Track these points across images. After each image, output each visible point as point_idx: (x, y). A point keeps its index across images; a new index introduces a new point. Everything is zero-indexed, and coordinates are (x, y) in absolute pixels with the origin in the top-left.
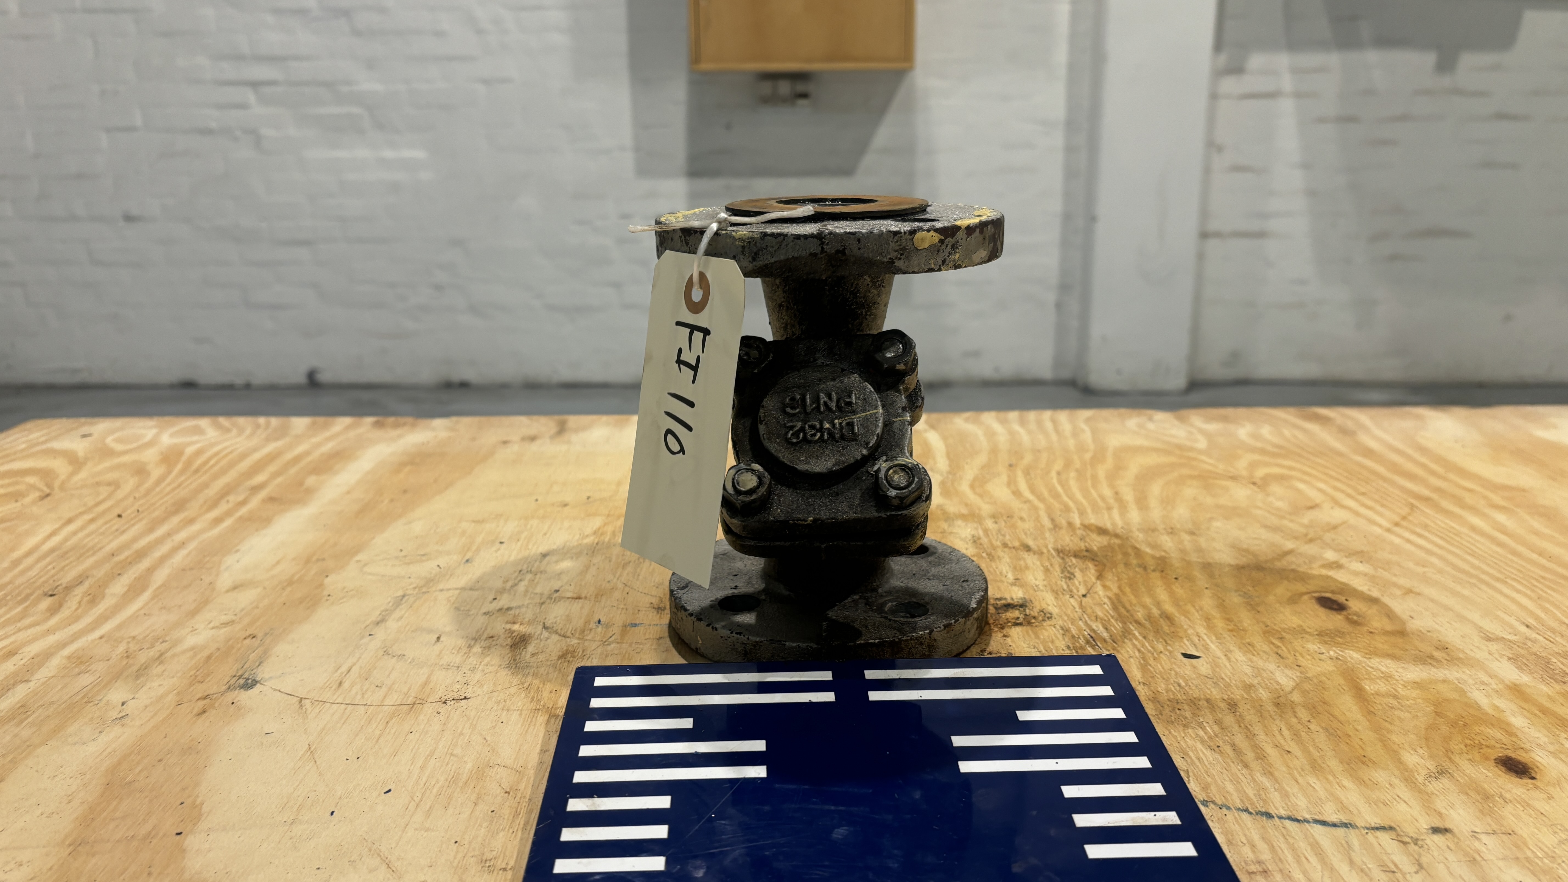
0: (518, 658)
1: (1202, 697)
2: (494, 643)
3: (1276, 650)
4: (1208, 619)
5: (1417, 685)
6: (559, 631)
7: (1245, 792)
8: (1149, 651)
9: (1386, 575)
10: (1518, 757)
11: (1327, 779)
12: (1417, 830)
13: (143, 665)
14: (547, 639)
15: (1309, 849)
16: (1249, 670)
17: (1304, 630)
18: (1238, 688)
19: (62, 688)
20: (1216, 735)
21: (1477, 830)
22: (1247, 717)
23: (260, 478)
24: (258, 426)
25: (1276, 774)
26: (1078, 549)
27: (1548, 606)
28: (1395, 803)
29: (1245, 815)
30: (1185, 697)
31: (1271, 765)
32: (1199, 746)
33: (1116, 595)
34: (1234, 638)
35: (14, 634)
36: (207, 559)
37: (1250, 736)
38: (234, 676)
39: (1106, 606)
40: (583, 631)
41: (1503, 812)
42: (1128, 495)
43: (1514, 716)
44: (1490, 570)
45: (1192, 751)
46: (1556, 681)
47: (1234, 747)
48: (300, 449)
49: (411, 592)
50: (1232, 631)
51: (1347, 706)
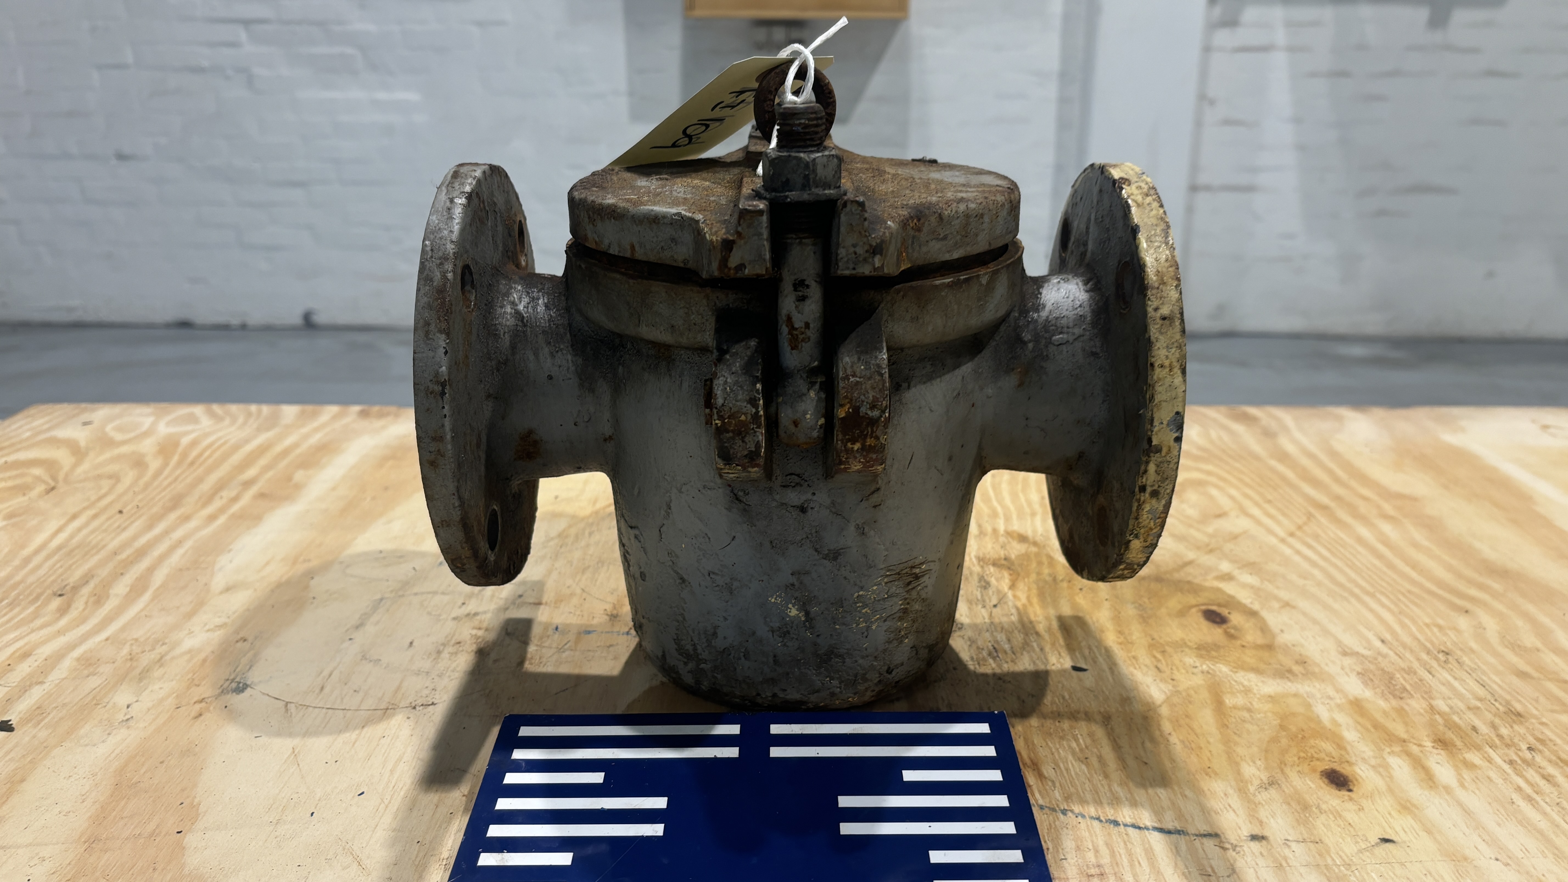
0: (481, 664)
1: (1081, 709)
2: (461, 649)
3: (1155, 663)
5: (1271, 699)
6: (519, 638)
7: (1101, 801)
9: (1269, 587)
10: (1344, 771)
11: (1173, 790)
12: (1238, 838)
13: (145, 667)
14: (508, 645)
15: (1143, 854)
17: (1185, 643)
18: (1114, 700)
19: (74, 690)
20: (1087, 747)
21: (1290, 838)
22: (1117, 729)
23: (251, 472)
24: (249, 414)
26: (998, 557)
27: (1407, 621)
28: (1225, 812)
29: (1096, 823)
30: (1066, 710)
32: (1070, 757)
33: (1023, 605)
34: (1121, 652)
35: (28, 635)
36: (203, 558)
37: (1116, 748)
38: (228, 680)
39: (1012, 617)
40: (540, 638)
41: (1316, 822)
43: (1348, 730)
44: (1363, 584)
45: (1063, 763)
46: (1395, 696)
47: (1100, 758)
48: (289, 441)
49: (388, 596)
50: (1121, 643)
51: (1207, 720)
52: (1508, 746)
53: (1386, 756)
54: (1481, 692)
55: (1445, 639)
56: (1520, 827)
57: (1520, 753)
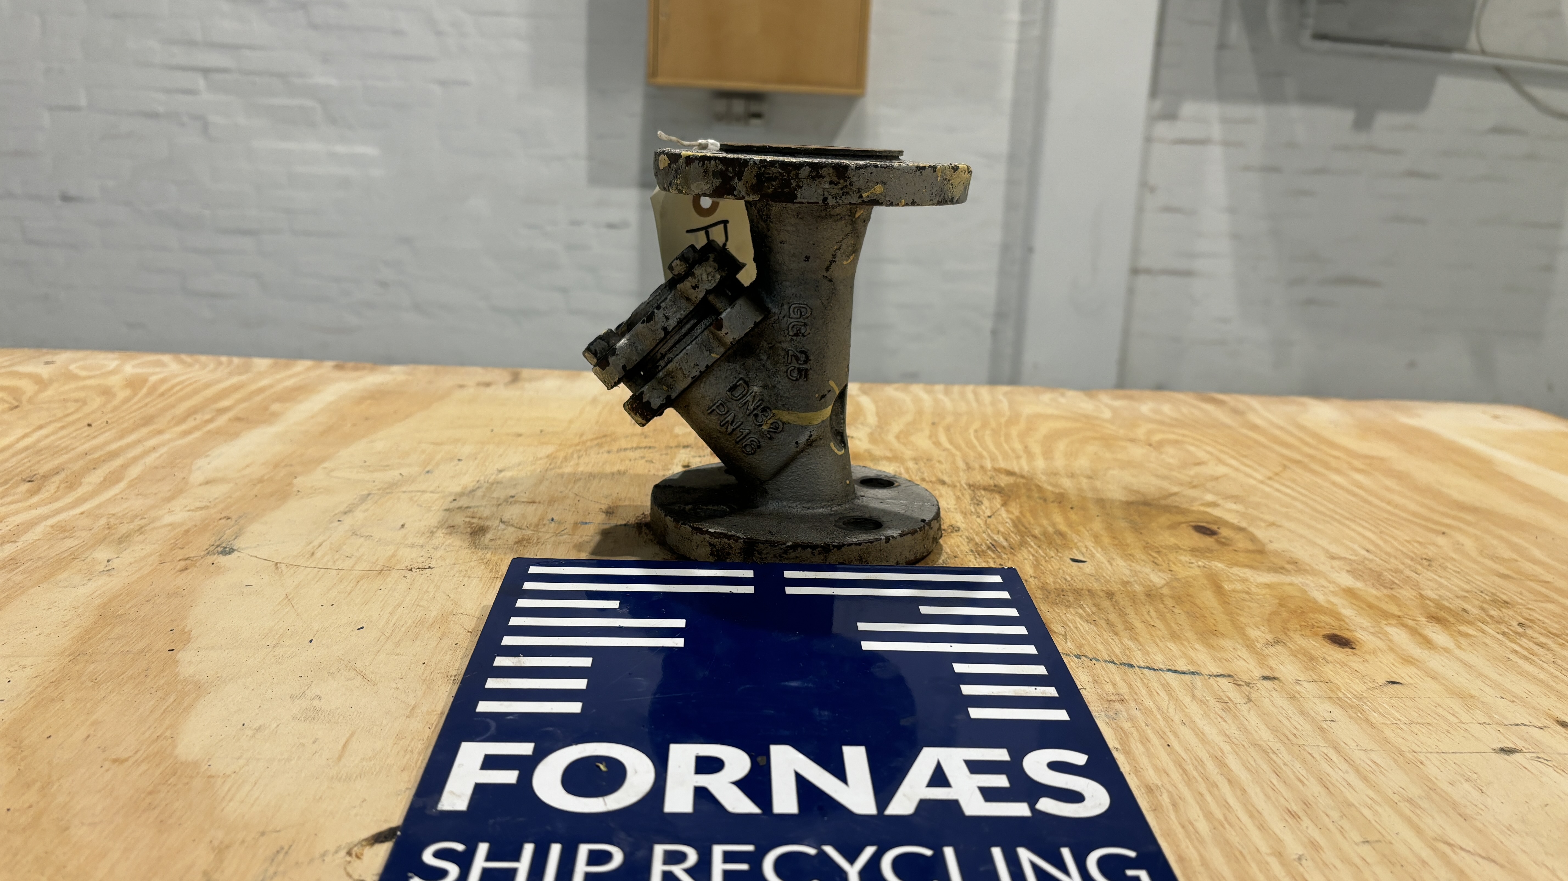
0: (477, 542)
1: (1085, 588)
2: (455, 530)
3: (1152, 559)
4: (1096, 538)
5: (1267, 586)
6: (515, 525)
7: (1113, 650)
8: (1042, 556)
9: (1255, 513)
10: (1344, 635)
11: (1182, 644)
12: (1251, 678)
13: (124, 534)
14: (504, 530)
15: (1160, 687)
16: (1127, 572)
17: (1179, 547)
18: (1116, 583)
19: (49, 548)
20: (1094, 613)
21: (1301, 679)
22: (1122, 603)
23: (225, 403)
25: (1141, 639)
26: (987, 484)
27: (1387, 538)
28: (1236, 660)
29: (1110, 665)
30: (1069, 587)
31: (1137, 634)
32: (1078, 619)
33: (1018, 518)
34: (1118, 551)
36: (178, 461)
37: (1122, 614)
38: (212, 546)
39: (1007, 525)
40: (537, 526)
41: (1323, 668)
42: (1036, 449)
43: (1344, 608)
44: (1343, 513)
45: (1072, 623)
46: (1385, 587)
47: (1108, 621)
48: (263, 383)
49: (376, 492)
50: (1116, 545)
51: (1208, 598)
52: (1498, 622)
53: (1383, 626)
54: (1467, 587)
55: (1426, 551)
56: (1519, 676)
57: (1510, 627)
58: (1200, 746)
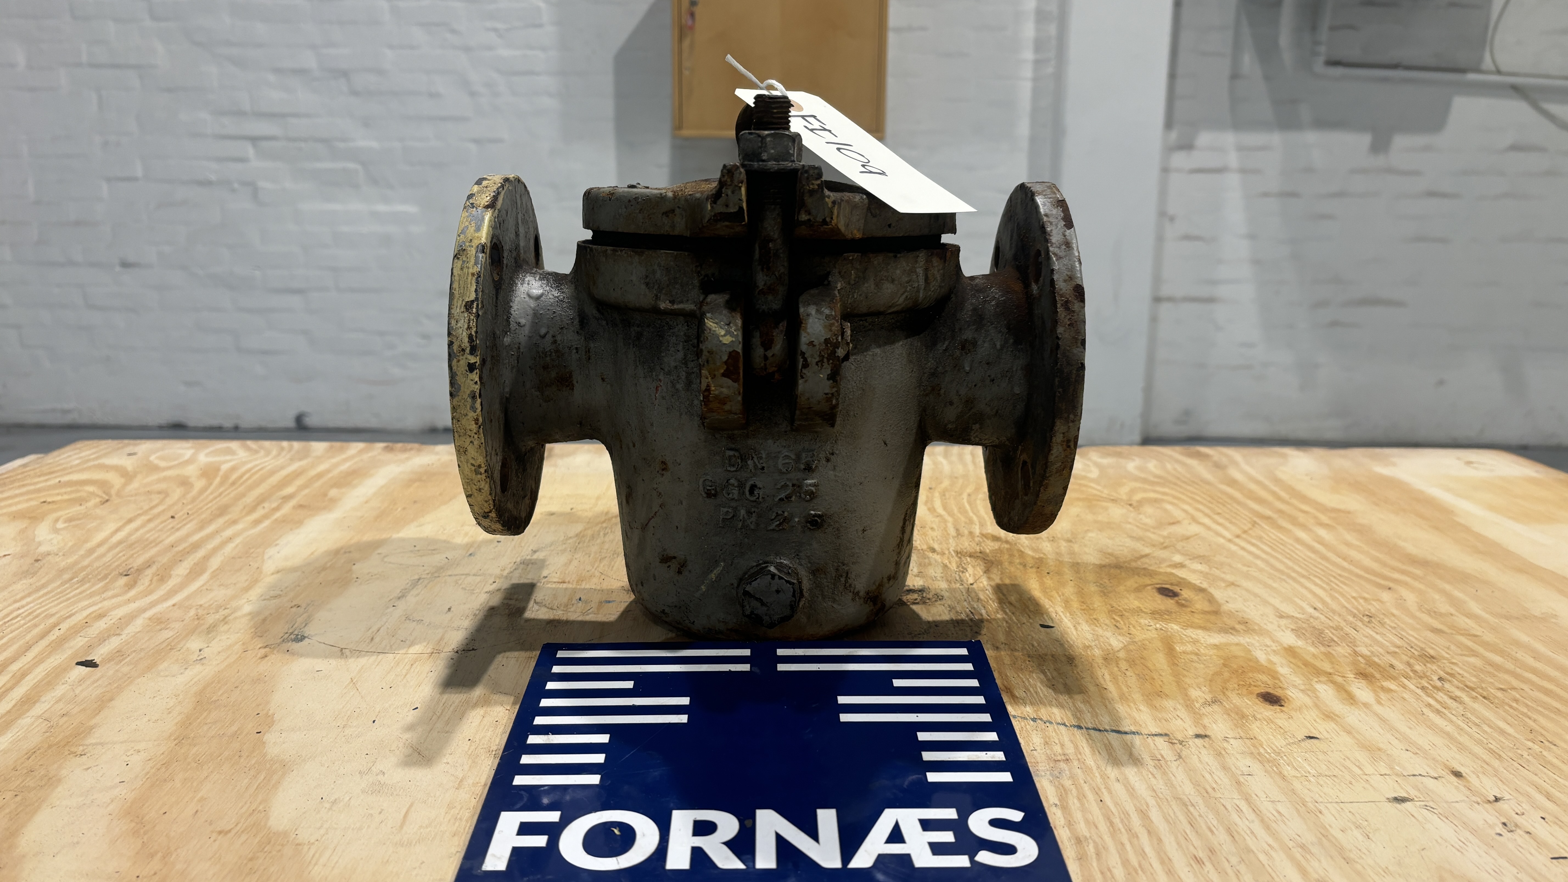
0: (514, 623)
1: (1049, 653)
3: (1115, 623)
4: (1067, 603)
5: (1216, 647)
6: (547, 605)
7: (1066, 713)
8: (1014, 623)
9: (1217, 572)
10: (1274, 693)
11: (1129, 705)
12: (1184, 736)
13: (211, 625)
14: (538, 610)
15: (1103, 747)
16: (1089, 636)
17: (1142, 610)
18: (1078, 648)
19: (149, 640)
21: (1229, 736)
22: (1081, 667)
23: (289, 490)
24: (282, 449)
25: (1092, 702)
26: (974, 551)
27: (1336, 595)
28: (1174, 720)
29: (1062, 728)
30: (1036, 653)
31: (1090, 697)
32: (1039, 684)
33: (998, 584)
34: (1085, 615)
35: (101, 602)
36: (252, 551)
37: (1079, 678)
38: (287, 633)
39: (987, 592)
40: (566, 606)
41: (1251, 726)
43: (1282, 667)
44: (1300, 570)
45: (1033, 688)
46: (1323, 645)
47: (1066, 685)
48: (322, 468)
49: (425, 576)
50: (1084, 610)
51: (1160, 660)
52: (1420, 677)
53: (1314, 683)
54: (1399, 642)
55: (1369, 607)
56: (1427, 729)
57: (1430, 682)
58: (1129, 800)
